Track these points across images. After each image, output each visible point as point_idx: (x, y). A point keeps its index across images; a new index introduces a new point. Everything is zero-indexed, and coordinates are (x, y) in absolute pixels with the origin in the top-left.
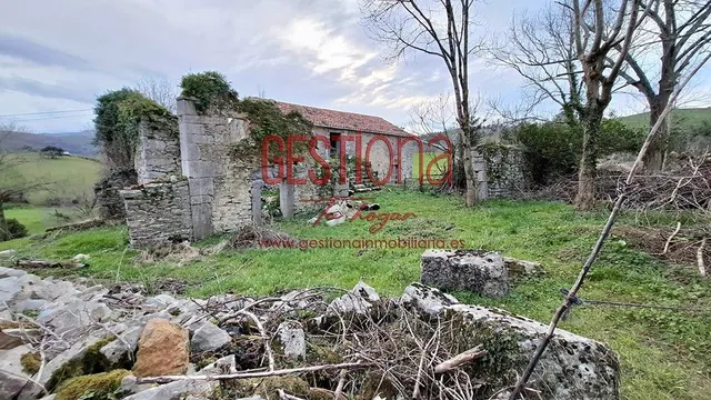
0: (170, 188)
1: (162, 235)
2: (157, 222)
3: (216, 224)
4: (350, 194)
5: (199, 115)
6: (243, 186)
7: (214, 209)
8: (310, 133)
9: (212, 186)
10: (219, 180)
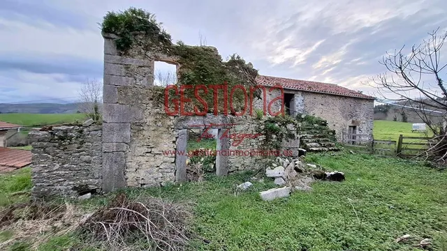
0: (81, 132)
1: (66, 183)
2: (62, 168)
3: (131, 176)
4: (301, 153)
5: (120, 55)
6: (165, 136)
7: (129, 159)
8: (252, 81)
9: (128, 133)
10: (138, 127)
